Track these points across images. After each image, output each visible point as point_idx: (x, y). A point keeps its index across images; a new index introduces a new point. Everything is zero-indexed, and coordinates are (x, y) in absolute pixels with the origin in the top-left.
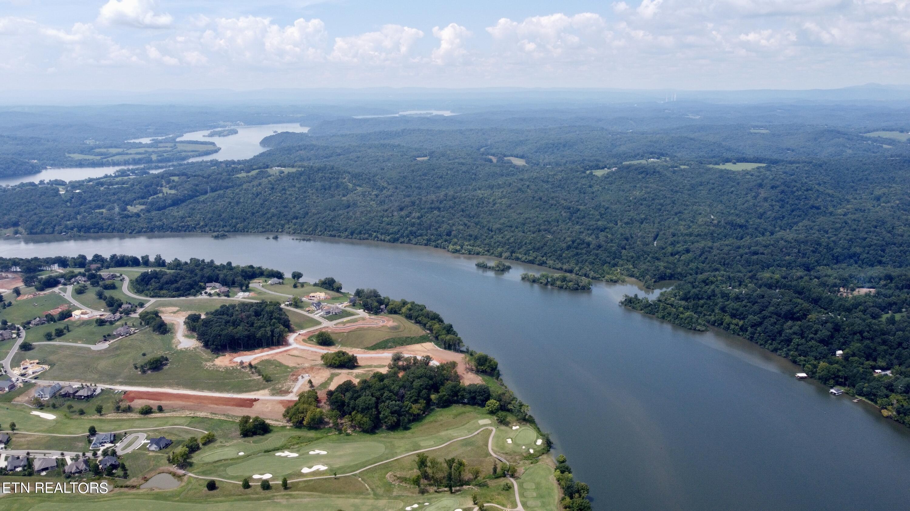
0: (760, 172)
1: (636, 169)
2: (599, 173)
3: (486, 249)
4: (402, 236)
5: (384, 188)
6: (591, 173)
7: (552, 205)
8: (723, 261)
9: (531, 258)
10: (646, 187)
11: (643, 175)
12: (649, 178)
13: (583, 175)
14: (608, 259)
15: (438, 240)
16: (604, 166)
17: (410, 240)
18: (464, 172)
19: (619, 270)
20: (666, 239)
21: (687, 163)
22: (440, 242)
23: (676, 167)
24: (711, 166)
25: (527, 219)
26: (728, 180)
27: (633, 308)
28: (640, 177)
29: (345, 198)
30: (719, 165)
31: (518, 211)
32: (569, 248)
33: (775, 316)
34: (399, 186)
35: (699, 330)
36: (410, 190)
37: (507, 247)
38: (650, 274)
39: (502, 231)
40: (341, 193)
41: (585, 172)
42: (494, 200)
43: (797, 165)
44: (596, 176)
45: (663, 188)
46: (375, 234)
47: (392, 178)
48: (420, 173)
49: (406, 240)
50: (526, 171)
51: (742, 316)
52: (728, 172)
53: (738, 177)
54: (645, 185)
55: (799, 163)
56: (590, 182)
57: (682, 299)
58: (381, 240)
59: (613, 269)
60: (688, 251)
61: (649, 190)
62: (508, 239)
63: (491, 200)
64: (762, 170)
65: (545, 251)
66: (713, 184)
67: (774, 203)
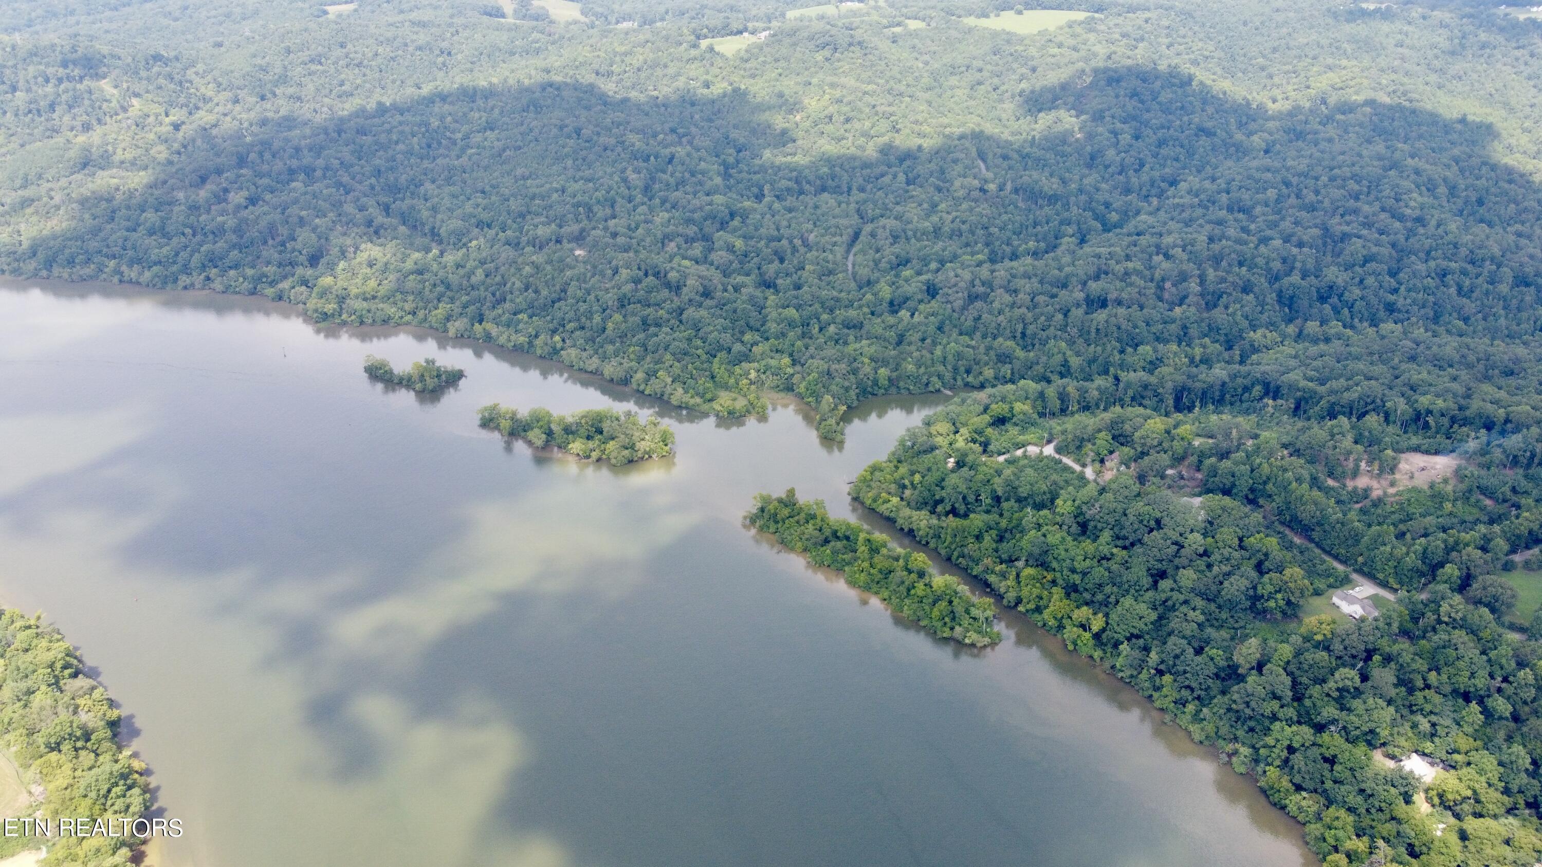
0: (1074, 36)
1: (811, 38)
2: (729, 46)
3: (408, 306)
4: (186, 269)
5: (206, 100)
6: (711, 49)
7: (605, 149)
8: (1020, 328)
9: (522, 339)
10: (833, 85)
11: (827, 53)
12: (839, 60)
13: (694, 52)
14: (727, 338)
15: (285, 277)
16: (741, 27)
17: (208, 278)
18: (420, 48)
19: (753, 375)
20: (878, 251)
21: (921, 14)
22: (285, 285)
23: (899, 24)
24: (971, 21)
25: (533, 198)
26: (1010, 59)
27: (783, 542)
28: (819, 57)
29: (81, 139)
30: (987, 16)
31: (519, 172)
32: (623, 303)
33: (1199, 602)
34: (242, 94)
35: (973, 645)
36: (269, 106)
37: (465, 298)
38: (833, 388)
39: (464, 240)
40: (78, 123)
41: (695, 46)
42: (466, 137)
43: (1147, 15)
44: (722, 56)
45: (870, 88)
46: (112, 263)
47: (232, 72)
48: (304, 56)
49: (198, 279)
50: (569, 40)
51: (1100, 597)
52: (1010, 38)
53: (1033, 51)
54: (829, 79)
55: (1148, 9)
56: (707, 73)
57: (920, 505)
58: (131, 281)
59: (737, 370)
60: (932, 291)
61: (838, 93)
62: (468, 276)
63: (459, 136)
64: (1078, 30)
65: (559, 315)
66: (980, 70)
67: (1119, 125)
